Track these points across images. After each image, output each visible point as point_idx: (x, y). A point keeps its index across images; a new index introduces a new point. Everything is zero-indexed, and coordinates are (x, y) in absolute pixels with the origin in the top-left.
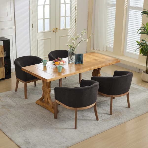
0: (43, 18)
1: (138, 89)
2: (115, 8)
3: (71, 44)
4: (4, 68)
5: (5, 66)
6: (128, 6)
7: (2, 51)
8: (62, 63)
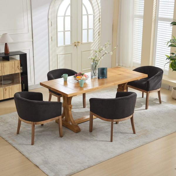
0: (63, 30)
1: (167, 107)
2: (143, 19)
3: (93, 58)
4: (21, 84)
5: (21, 82)
6: (156, 18)
7: (18, 66)
8: (84, 77)
